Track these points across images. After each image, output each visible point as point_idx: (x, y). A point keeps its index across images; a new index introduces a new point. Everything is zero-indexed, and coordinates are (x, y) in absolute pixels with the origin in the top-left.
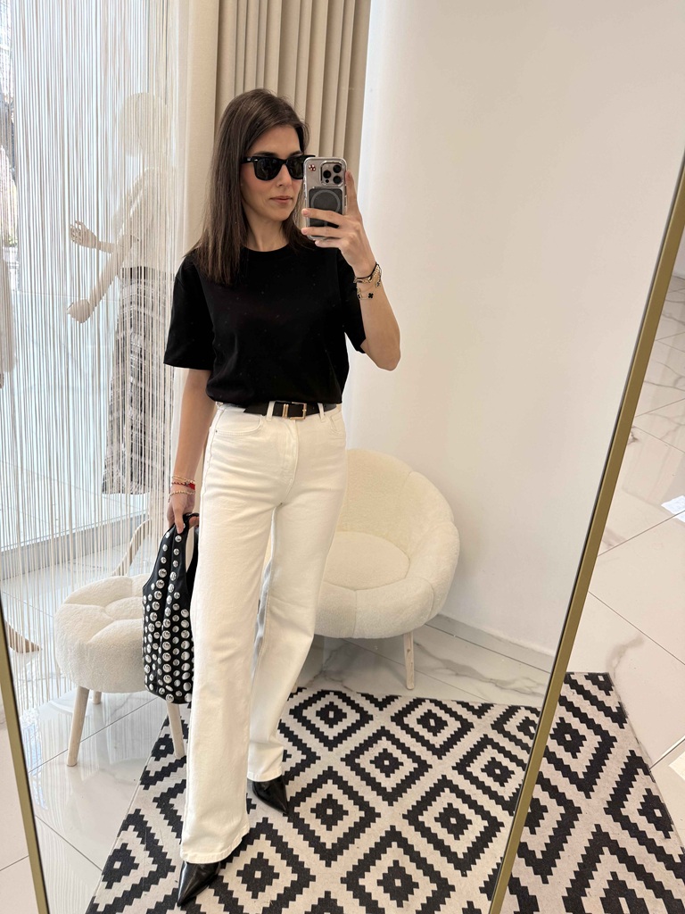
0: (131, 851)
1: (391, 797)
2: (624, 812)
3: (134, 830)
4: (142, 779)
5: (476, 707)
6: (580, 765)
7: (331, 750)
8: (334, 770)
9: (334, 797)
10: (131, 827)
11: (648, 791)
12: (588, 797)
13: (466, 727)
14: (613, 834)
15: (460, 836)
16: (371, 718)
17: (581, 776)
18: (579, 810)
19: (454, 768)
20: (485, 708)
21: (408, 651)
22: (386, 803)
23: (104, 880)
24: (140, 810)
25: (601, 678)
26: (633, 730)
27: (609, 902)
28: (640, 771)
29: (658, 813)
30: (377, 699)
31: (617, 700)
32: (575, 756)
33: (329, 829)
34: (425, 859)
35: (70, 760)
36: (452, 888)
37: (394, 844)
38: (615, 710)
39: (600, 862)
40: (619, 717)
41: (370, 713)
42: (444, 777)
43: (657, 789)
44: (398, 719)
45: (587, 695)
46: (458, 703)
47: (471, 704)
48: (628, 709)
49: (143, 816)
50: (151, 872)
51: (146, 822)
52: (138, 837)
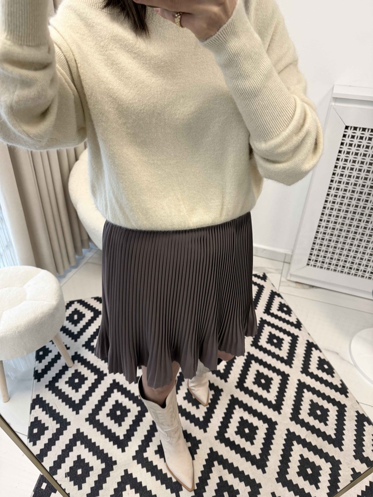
0: (41, 420)
3: (39, 408)
4: (34, 376)
23: (30, 441)
24: (39, 395)
49: (42, 398)
50: (57, 429)
51: (45, 401)
52: (43, 411)
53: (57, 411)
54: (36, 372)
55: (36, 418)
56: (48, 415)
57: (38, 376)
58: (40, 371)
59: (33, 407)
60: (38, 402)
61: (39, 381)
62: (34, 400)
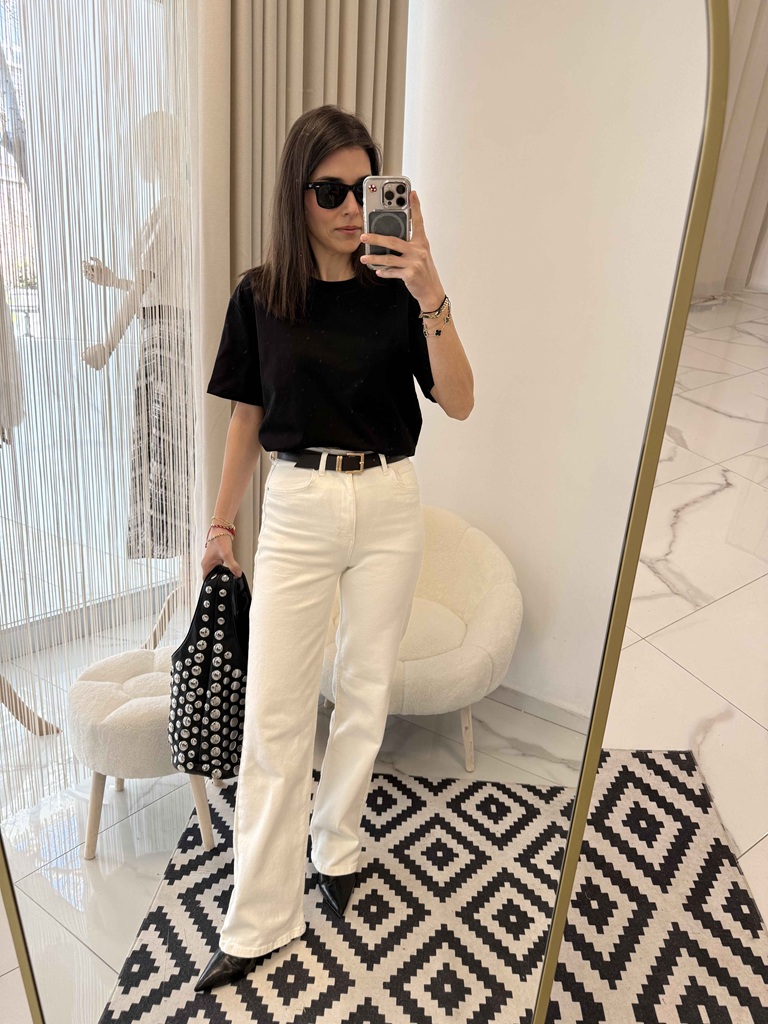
0: (151, 953)
1: (443, 893)
2: (706, 908)
3: (156, 930)
4: (166, 873)
5: (544, 791)
6: (655, 856)
7: (377, 840)
8: (380, 862)
9: (379, 893)
10: (153, 927)
11: (735, 884)
12: (665, 891)
13: (532, 813)
14: (693, 933)
15: (520, 936)
16: (424, 804)
17: (657, 868)
18: (654, 906)
19: (516, 860)
20: (555, 791)
21: (467, 728)
22: (438, 899)
23: (120, 985)
24: (162, 908)
25: (683, 757)
26: (718, 816)
27: (686, 1011)
28: (726, 862)
29: (745, 909)
30: (431, 783)
31: (701, 782)
32: (650, 846)
33: (372, 928)
34: (480, 962)
35: (88, 853)
36: (510, 994)
37: (445, 945)
38: (698, 793)
39: (676, 965)
40: (703, 801)
41: (423, 799)
42: (505, 869)
43: (745, 882)
44: (455, 805)
45: (666, 776)
46: (524, 786)
47: (538, 788)
48: (714, 792)
49: (166, 914)
50: (172, 976)
51: (169, 921)
52: (160, 937)
53: (183, 945)
54: (171, 867)
55: (144, 946)
56: (166, 947)
57: (172, 875)
58: (177, 868)
59: (145, 927)
60: (158, 919)
61: (171, 883)
62: (151, 914)
